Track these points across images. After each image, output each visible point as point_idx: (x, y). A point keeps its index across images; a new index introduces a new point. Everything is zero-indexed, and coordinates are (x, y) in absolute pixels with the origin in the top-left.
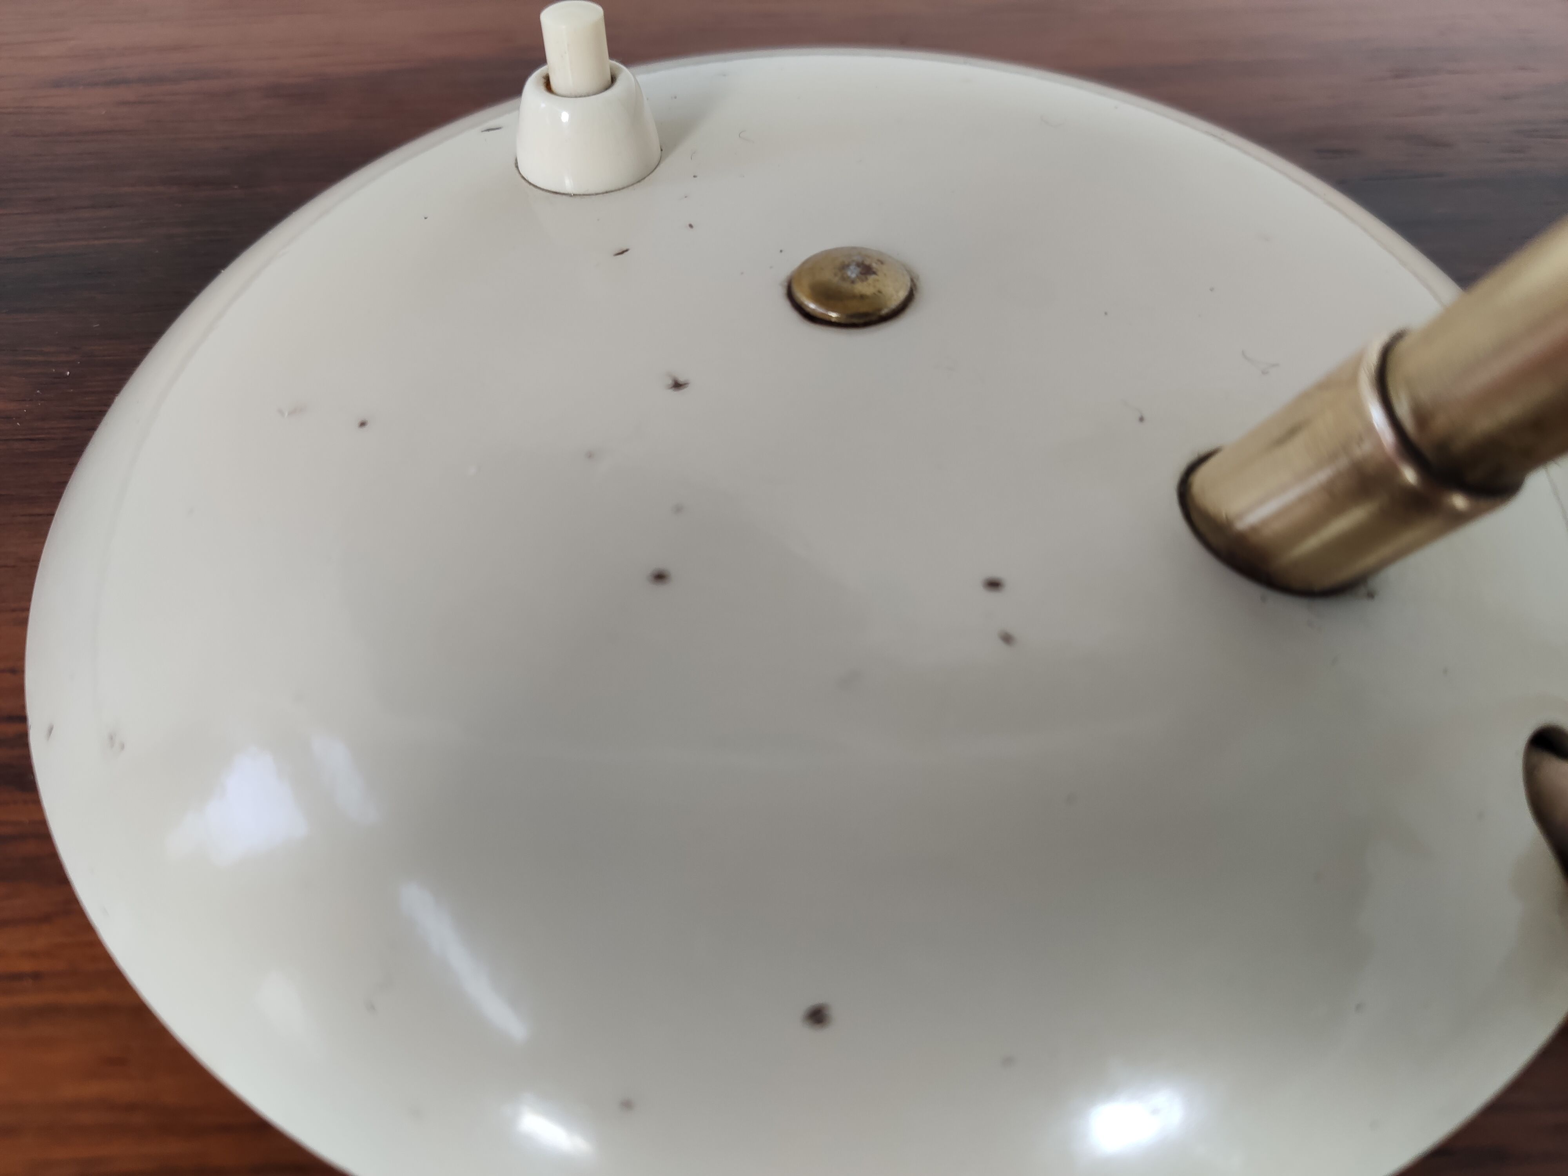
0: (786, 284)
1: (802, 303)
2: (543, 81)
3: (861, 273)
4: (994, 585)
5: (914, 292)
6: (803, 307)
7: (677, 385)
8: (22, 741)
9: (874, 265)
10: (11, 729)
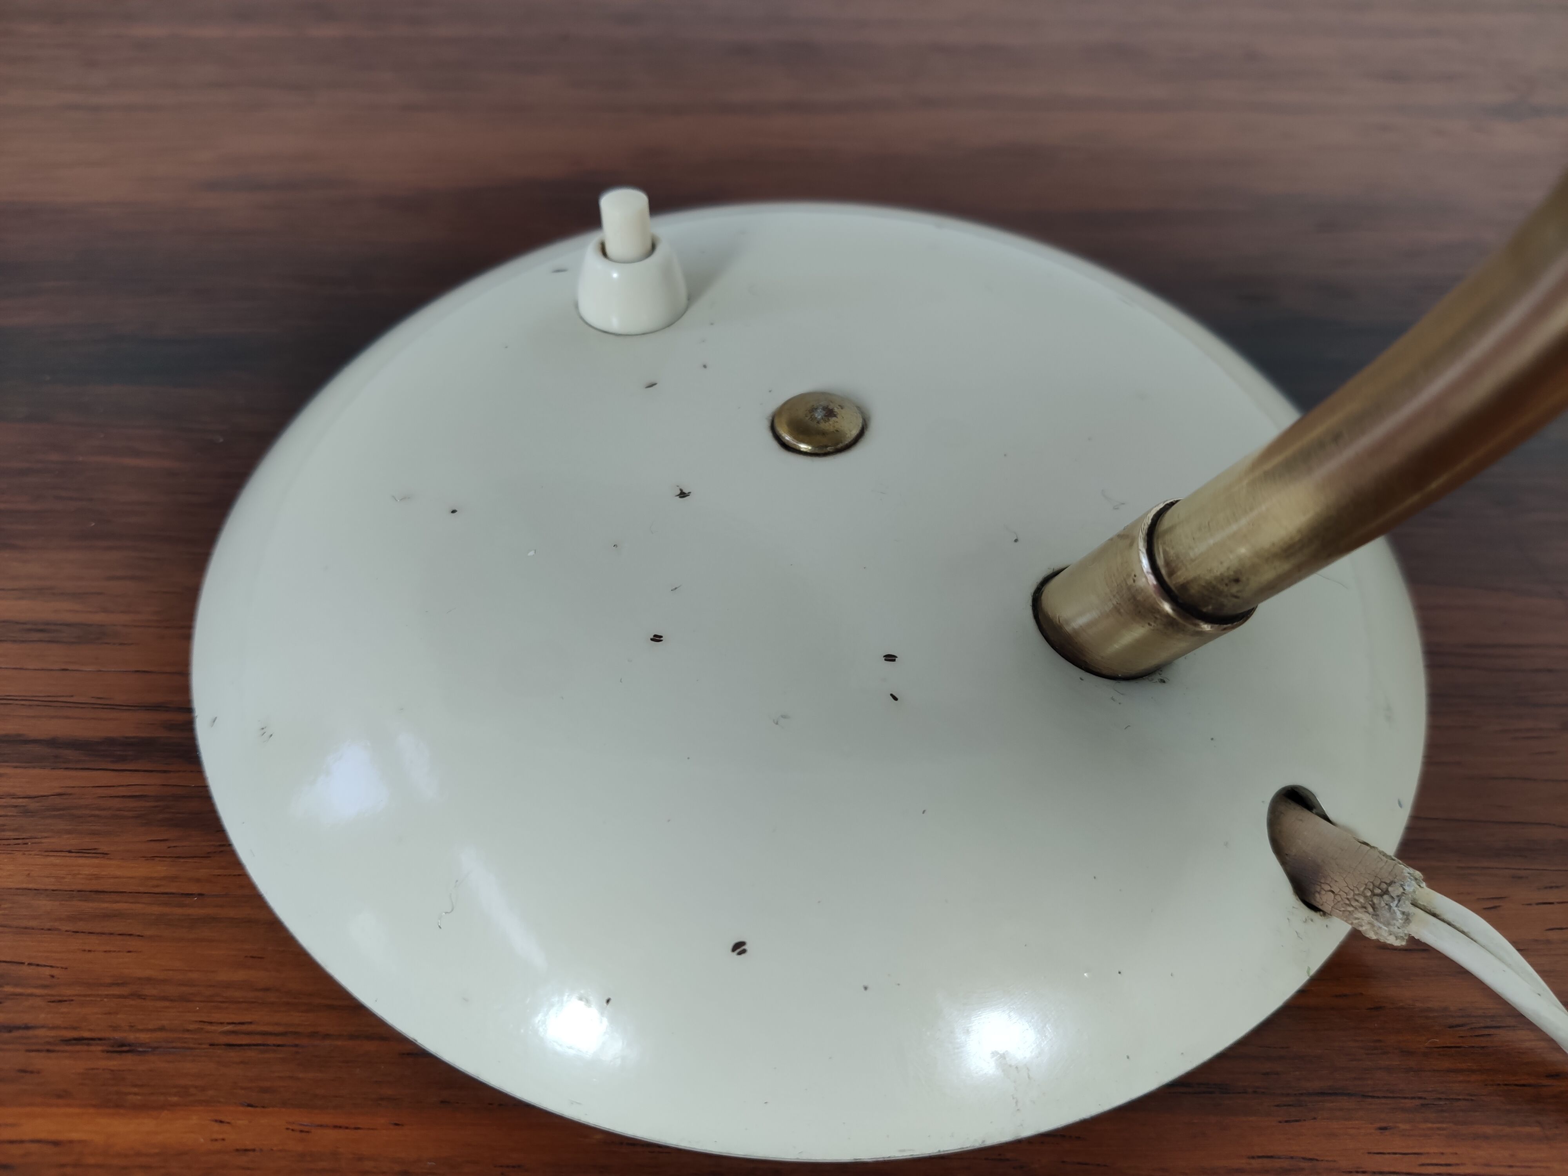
0: (771, 418)
1: (781, 435)
2: (599, 247)
3: (825, 416)
4: (890, 658)
5: (865, 431)
6: (780, 437)
7: (683, 495)
8: (188, 726)
9: (836, 410)
10: (180, 717)
